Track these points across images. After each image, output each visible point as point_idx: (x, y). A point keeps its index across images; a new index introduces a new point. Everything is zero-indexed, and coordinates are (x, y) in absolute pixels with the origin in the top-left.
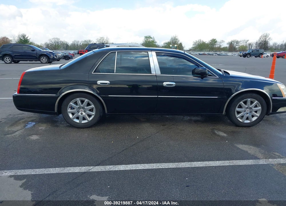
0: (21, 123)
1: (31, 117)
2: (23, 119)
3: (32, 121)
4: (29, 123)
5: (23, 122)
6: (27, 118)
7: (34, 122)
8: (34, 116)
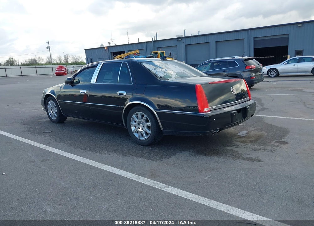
0: (253, 137)
1: (242, 142)
2: (252, 141)
3: (241, 137)
4: (244, 136)
5: (251, 138)
6: (247, 142)
7: (239, 135)
8: (239, 143)
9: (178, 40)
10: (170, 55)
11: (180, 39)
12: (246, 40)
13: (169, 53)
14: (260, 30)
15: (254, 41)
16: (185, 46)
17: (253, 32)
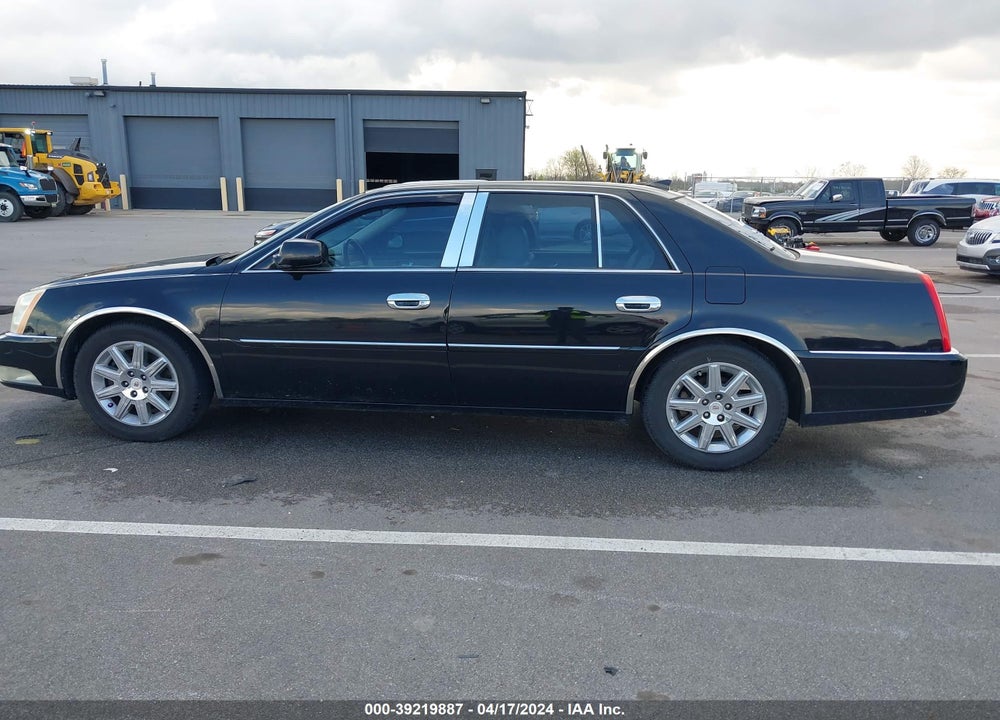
9: (91, 96)
10: (77, 148)
11: (101, 93)
12: (340, 125)
13: (74, 139)
14: (382, 99)
15: (366, 130)
16: (122, 119)
17: (360, 101)
